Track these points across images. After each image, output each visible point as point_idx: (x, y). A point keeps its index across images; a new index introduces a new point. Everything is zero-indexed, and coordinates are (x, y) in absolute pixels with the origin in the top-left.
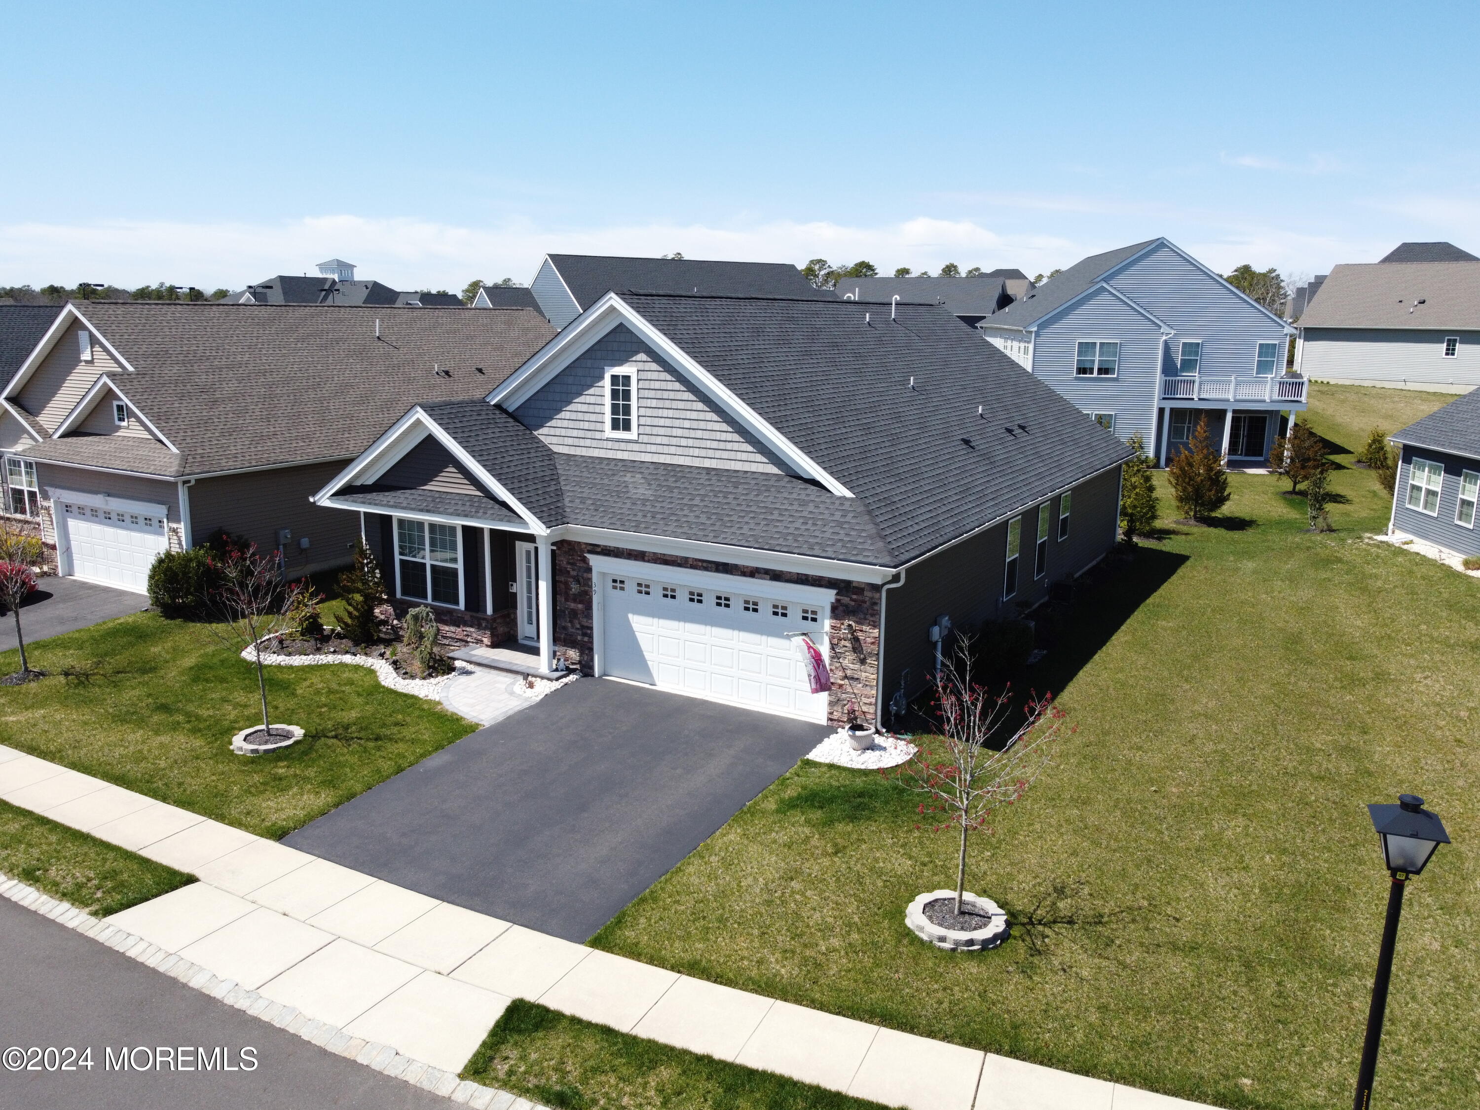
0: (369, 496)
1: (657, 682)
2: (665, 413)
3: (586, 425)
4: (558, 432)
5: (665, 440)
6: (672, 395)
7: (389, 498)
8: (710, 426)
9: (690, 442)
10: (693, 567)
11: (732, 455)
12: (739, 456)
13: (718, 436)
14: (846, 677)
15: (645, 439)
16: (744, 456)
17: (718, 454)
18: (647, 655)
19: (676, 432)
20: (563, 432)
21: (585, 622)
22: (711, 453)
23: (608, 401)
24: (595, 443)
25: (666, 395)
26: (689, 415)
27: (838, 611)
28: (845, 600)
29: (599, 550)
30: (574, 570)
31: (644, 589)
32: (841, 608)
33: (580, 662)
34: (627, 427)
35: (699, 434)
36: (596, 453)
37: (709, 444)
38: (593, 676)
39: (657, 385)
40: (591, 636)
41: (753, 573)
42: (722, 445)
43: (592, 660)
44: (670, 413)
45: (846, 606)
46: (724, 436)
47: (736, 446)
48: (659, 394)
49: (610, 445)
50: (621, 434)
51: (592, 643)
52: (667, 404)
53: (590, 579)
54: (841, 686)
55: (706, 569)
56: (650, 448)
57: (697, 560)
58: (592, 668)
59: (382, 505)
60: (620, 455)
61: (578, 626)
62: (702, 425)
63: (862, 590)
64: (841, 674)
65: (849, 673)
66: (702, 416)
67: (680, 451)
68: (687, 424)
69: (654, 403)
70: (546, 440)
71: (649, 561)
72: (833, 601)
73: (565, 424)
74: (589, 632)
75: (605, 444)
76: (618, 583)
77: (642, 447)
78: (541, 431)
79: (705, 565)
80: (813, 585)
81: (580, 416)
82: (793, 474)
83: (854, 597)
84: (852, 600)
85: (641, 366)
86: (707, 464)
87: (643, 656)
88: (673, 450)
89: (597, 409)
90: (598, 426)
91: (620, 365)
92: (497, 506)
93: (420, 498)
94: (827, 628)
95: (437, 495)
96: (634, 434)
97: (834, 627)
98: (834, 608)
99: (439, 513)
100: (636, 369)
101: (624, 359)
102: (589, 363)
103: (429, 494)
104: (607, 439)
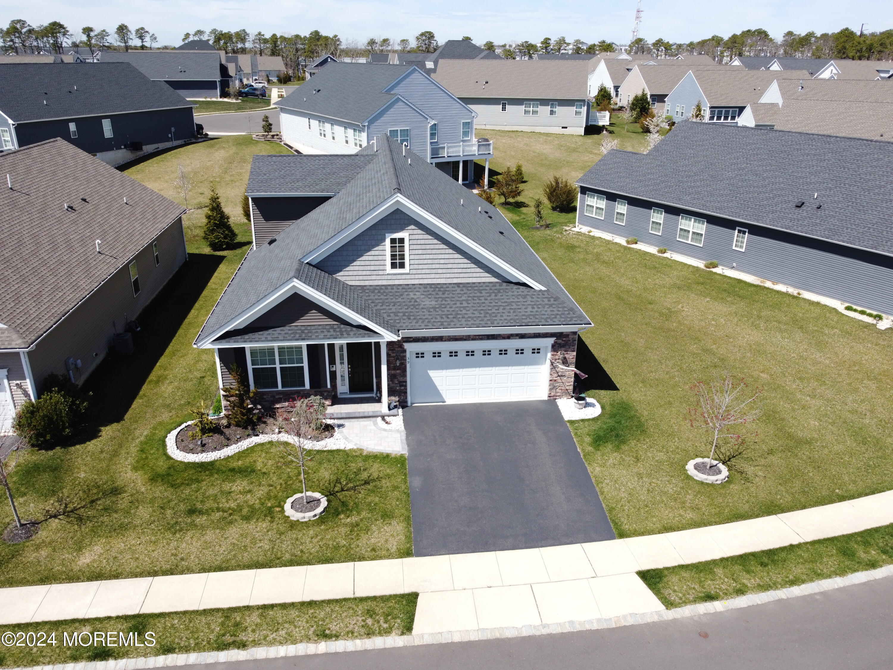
0: (246, 337)
1: (446, 400)
2: (428, 257)
3: (372, 268)
4: (351, 273)
5: (428, 271)
6: (432, 247)
7: (265, 336)
8: (457, 261)
9: (444, 271)
10: (473, 339)
11: (471, 275)
12: (475, 275)
13: (462, 266)
14: (559, 376)
15: (414, 272)
16: (478, 275)
17: (462, 275)
18: (439, 388)
19: (434, 266)
20: (355, 273)
21: (401, 379)
22: (457, 275)
23: (388, 253)
24: (379, 277)
25: (428, 247)
26: (443, 256)
27: (555, 348)
28: (560, 341)
29: (412, 339)
30: (393, 353)
31: (437, 354)
32: (557, 345)
33: (399, 401)
34: (402, 266)
35: (450, 266)
36: (380, 283)
37: (456, 271)
38: (407, 406)
39: (422, 242)
40: (406, 386)
41: (509, 337)
42: (464, 271)
43: (406, 398)
44: (431, 257)
45: (560, 344)
46: (465, 266)
47: (473, 270)
48: (423, 247)
49: (389, 277)
50: (398, 271)
51: (406, 389)
52: (429, 252)
53: (405, 356)
54: (555, 380)
55: (481, 339)
56: (417, 276)
58: (406, 402)
59: (262, 341)
60: (397, 282)
61: (397, 382)
62: (452, 261)
63: (569, 335)
64: (556, 375)
65: (560, 374)
66: (451, 256)
67: (438, 276)
68: (442, 261)
69: (420, 252)
70: (342, 279)
71: (445, 341)
72: (553, 342)
73: (356, 268)
74: (404, 384)
75: (386, 277)
76: (420, 355)
77: (413, 276)
78: (341, 273)
79: (480, 337)
80: (543, 337)
81: (367, 263)
82: (506, 280)
83: (564, 339)
84: (563, 341)
85: (411, 232)
86: (455, 281)
87: (437, 389)
88: (433, 276)
89: (380, 258)
90: (381, 268)
91: (397, 232)
92: (354, 329)
93: (290, 332)
94: (549, 355)
95: (303, 328)
96: (407, 270)
97: (552, 355)
98: (553, 346)
99: (313, 339)
100: (408, 234)
101: (402, 229)
102: (374, 232)
103: (296, 328)
104: (388, 274)
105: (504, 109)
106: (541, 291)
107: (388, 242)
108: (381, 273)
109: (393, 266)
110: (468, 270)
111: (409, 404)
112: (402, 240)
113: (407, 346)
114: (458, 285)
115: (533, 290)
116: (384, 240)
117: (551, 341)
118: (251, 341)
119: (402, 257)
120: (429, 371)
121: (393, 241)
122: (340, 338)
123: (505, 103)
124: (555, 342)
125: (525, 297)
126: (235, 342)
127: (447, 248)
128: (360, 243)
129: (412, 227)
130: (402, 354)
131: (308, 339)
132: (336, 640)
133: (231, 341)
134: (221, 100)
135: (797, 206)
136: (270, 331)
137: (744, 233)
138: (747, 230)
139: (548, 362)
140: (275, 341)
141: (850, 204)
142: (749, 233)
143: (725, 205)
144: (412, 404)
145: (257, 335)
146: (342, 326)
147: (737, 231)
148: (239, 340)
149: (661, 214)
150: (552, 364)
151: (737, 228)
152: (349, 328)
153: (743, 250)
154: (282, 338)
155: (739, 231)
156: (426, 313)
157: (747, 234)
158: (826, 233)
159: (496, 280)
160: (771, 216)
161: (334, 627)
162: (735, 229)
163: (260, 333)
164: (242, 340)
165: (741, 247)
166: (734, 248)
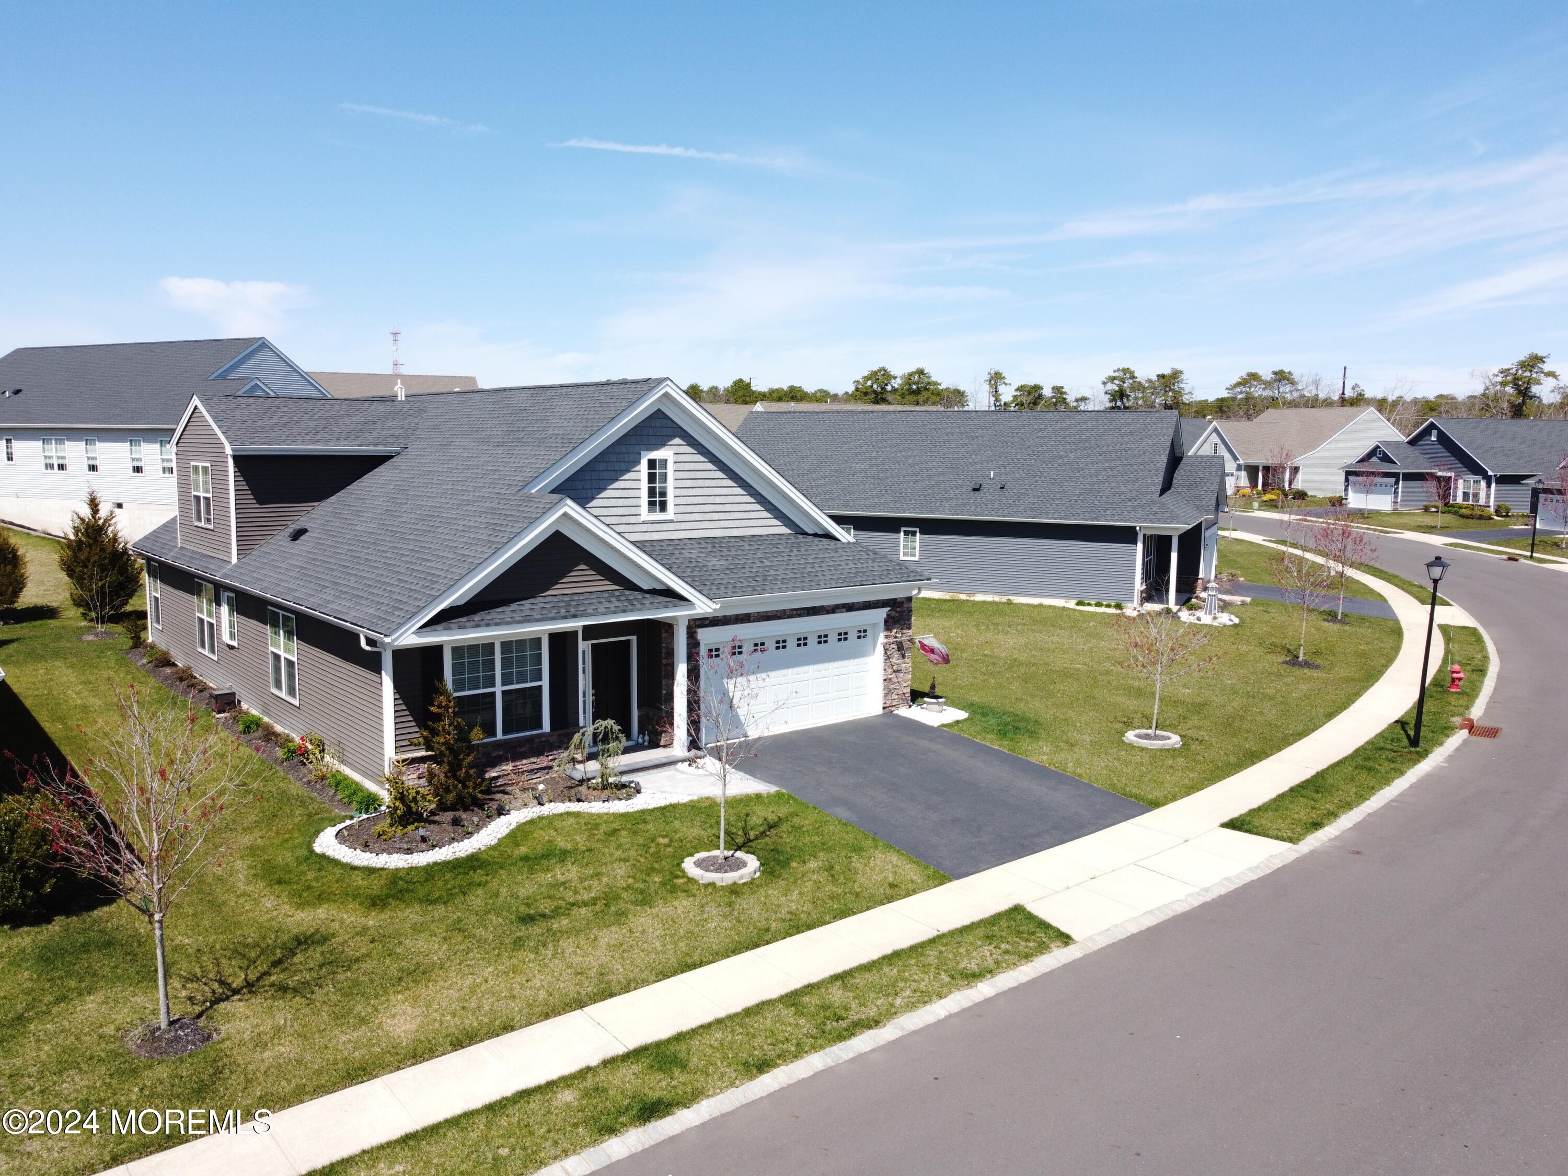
1: (749, 733)
2: (698, 491)
3: (621, 511)
5: (700, 517)
6: (704, 475)
8: (738, 499)
9: (721, 516)
11: (754, 523)
12: (761, 522)
13: (744, 507)
14: (894, 672)
15: (680, 517)
16: (765, 522)
18: (739, 711)
19: (707, 508)
23: (644, 485)
24: (629, 528)
25: (699, 475)
27: (888, 624)
28: (893, 613)
29: (707, 622)
31: (737, 649)
32: (890, 620)
35: (729, 507)
37: (736, 515)
39: (692, 466)
41: (834, 609)
42: (747, 515)
44: (703, 491)
45: (893, 618)
46: (749, 507)
47: (757, 515)
48: (692, 475)
49: (647, 527)
50: (658, 516)
52: (700, 483)
53: (698, 654)
54: (890, 680)
56: (683, 526)
60: (656, 536)
62: (731, 499)
63: (902, 602)
64: (890, 670)
65: (895, 668)
66: (730, 491)
67: (712, 525)
68: (718, 500)
69: (690, 483)
72: (886, 616)
73: (597, 511)
75: (642, 527)
76: (715, 652)
77: (677, 526)
80: (872, 608)
81: (612, 502)
83: (898, 609)
84: (897, 612)
85: (676, 449)
86: (736, 533)
88: (706, 525)
89: (631, 493)
90: (633, 511)
91: (657, 449)
93: (548, 606)
94: (881, 639)
95: (567, 599)
96: (670, 514)
97: (886, 637)
98: (886, 622)
99: (591, 615)
100: (672, 452)
101: (661, 443)
102: (623, 449)
103: (555, 599)
104: (644, 522)
106: (848, 543)
107: (644, 465)
108: (633, 520)
109: (651, 507)
110: (752, 515)
111: (703, 744)
112: (664, 463)
113: (699, 635)
115: (840, 542)
116: (638, 462)
117: (882, 613)
119: (663, 494)
120: (725, 681)
121: (652, 464)
122: (632, 611)
124: (888, 615)
125: (833, 551)
126: (460, 627)
127: (725, 476)
128: (602, 466)
129: (677, 441)
130: (693, 651)
131: (582, 616)
133: (453, 626)
135: (974, 490)
136: (514, 606)
137: (914, 534)
138: (917, 530)
139: (880, 650)
140: (529, 621)
142: (921, 533)
144: (706, 744)
145: (495, 614)
146: (627, 592)
147: (902, 534)
148: (467, 624)
150: (886, 650)
151: (903, 529)
152: (639, 595)
153: (916, 558)
154: (540, 616)
155: (906, 533)
157: (918, 534)
159: (785, 530)
160: (947, 505)
162: (899, 532)
163: (498, 610)
164: (472, 623)
165: (913, 555)
166: (902, 558)
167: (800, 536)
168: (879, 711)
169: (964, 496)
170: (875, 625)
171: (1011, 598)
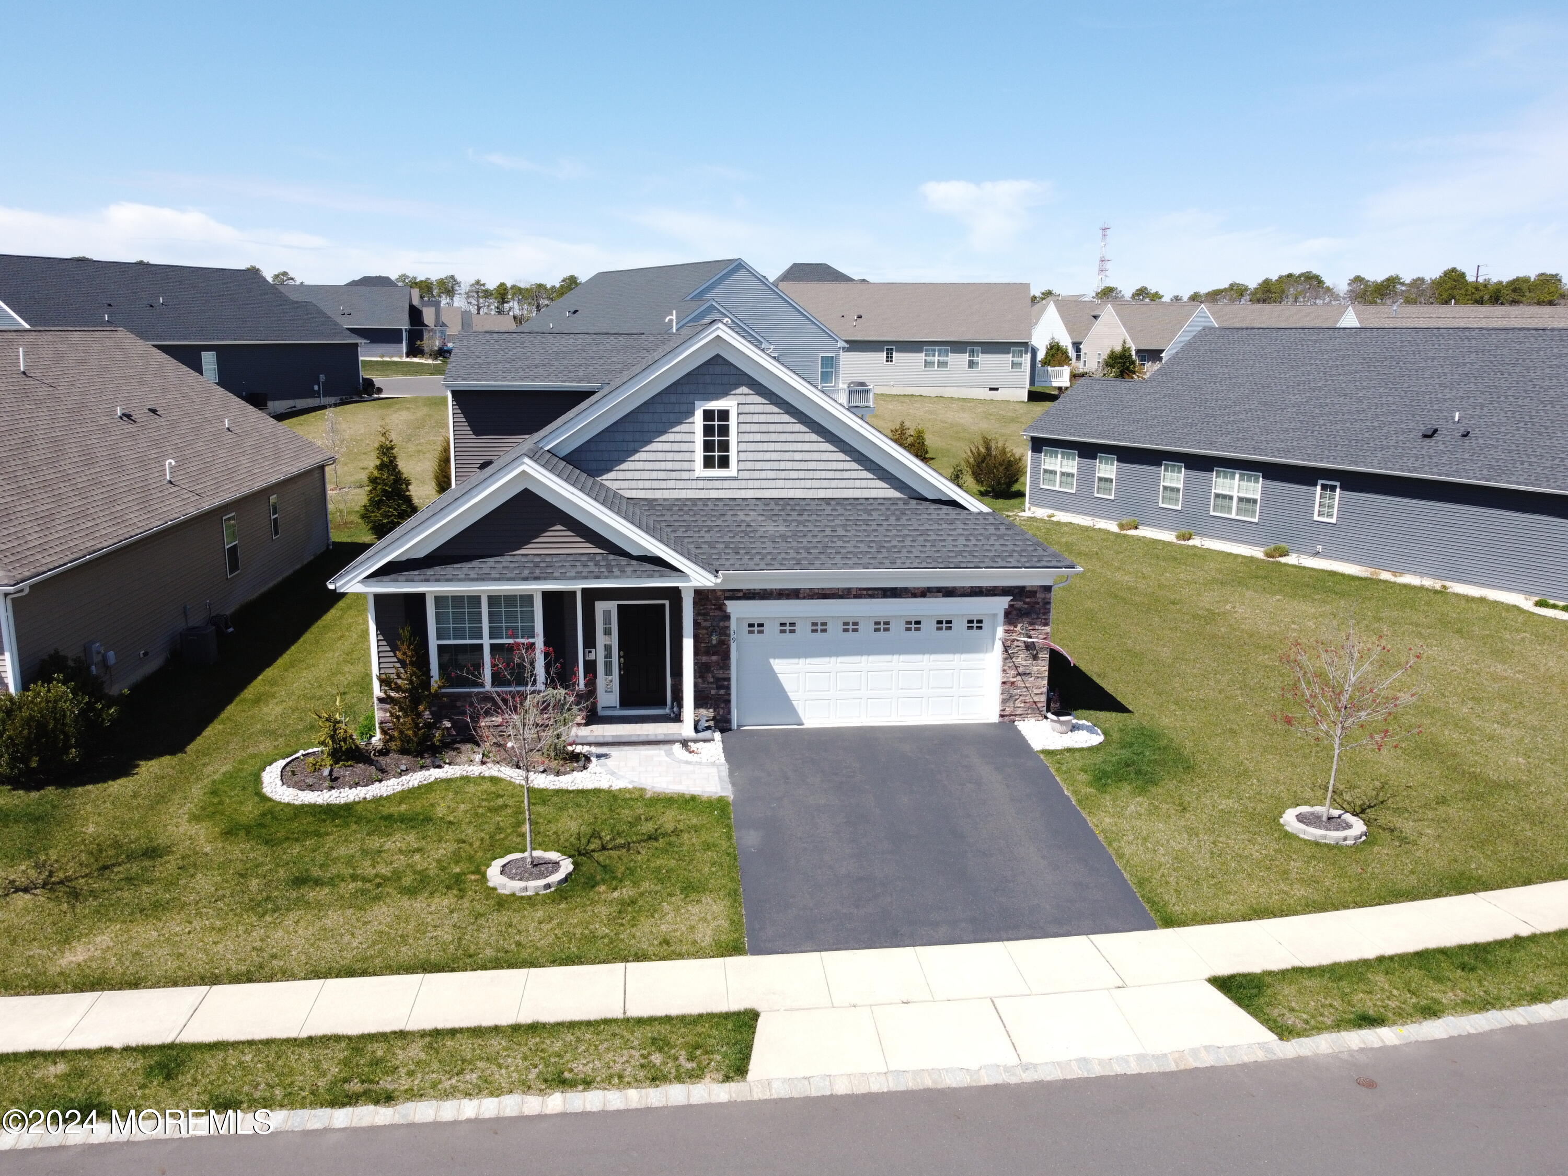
0: (430, 572)
1: (804, 721)
2: (772, 446)
3: (669, 466)
4: (629, 475)
5: (771, 475)
6: (780, 428)
7: (465, 571)
8: (825, 456)
9: (802, 475)
10: (856, 597)
11: (850, 484)
12: (858, 484)
13: (834, 466)
14: (1019, 674)
15: (746, 475)
16: (864, 484)
17: (834, 484)
18: (792, 695)
19: (782, 465)
20: (637, 475)
21: (720, 674)
22: (825, 484)
23: (699, 438)
24: (680, 484)
25: (772, 428)
26: (799, 447)
27: (1011, 617)
28: (1019, 604)
29: (741, 594)
30: (705, 620)
31: (788, 627)
32: (1015, 612)
33: (714, 718)
34: (724, 462)
35: (812, 465)
36: (683, 495)
37: (823, 475)
38: (730, 730)
39: (762, 418)
40: (728, 688)
41: (924, 593)
42: (838, 475)
43: (729, 712)
44: (778, 447)
45: (1019, 610)
46: (841, 466)
47: (854, 475)
48: (764, 428)
49: (701, 484)
50: (717, 472)
51: (729, 694)
52: (774, 437)
53: (728, 627)
54: (1013, 683)
55: (872, 597)
56: (751, 484)
57: (860, 589)
58: (729, 721)
59: (460, 580)
60: (714, 494)
61: (712, 680)
62: (816, 456)
63: (1035, 592)
64: (1013, 672)
65: (1021, 670)
66: (815, 447)
67: (789, 484)
68: (798, 456)
69: (758, 437)
70: (613, 486)
71: (804, 598)
72: (1007, 607)
73: (640, 466)
74: (726, 683)
75: (694, 484)
76: (756, 627)
77: (743, 484)
78: (611, 475)
79: (870, 592)
80: (987, 595)
81: (660, 456)
82: (916, 495)
83: (1028, 600)
84: (1025, 603)
85: (742, 399)
86: (822, 494)
87: (787, 698)
88: (780, 484)
89: (684, 447)
90: (686, 466)
91: (717, 399)
92: (634, 562)
93: (513, 565)
94: (1000, 632)
95: (537, 559)
96: (732, 471)
97: (1007, 631)
98: (1007, 614)
99: (556, 579)
100: (736, 403)
101: (724, 393)
102: (673, 398)
103: (524, 559)
104: (698, 479)
105: (889, 359)
106: (981, 513)
107: (698, 416)
108: (685, 475)
109: (708, 463)
110: (846, 475)
111: (734, 725)
112: (724, 415)
113: (732, 607)
114: (827, 501)
115: (966, 512)
116: (691, 413)
117: (1003, 602)
118: (438, 580)
119: (725, 446)
120: (772, 661)
121: (708, 415)
122: (607, 577)
123: (892, 349)
124: (1011, 606)
125: (952, 523)
126: (407, 580)
127: (808, 430)
128: (647, 417)
129: (744, 390)
130: (722, 624)
131: (545, 579)
132: (584, 1090)
133: (400, 578)
134: (408, 360)
135: (1425, 436)
136: (475, 563)
137: (1333, 489)
138: (1338, 484)
139: (998, 646)
140: (483, 580)
141: (1521, 425)
142: (1342, 488)
143: (1295, 444)
144: (739, 726)
145: (450, 570)
146: (611, 557)
147: (1319, 488)
148: (417, 578)
149: (1180, 472)
150: (1006, 649)
151: (1320, 482)
152: (623, 561)
153: (1334, 521)
154: (498, 576)
155: (1324, 487)
156: (769, 544)
157: (1338, 490)
158: (1485, 472)
159: (897, 494)
160: (1379, 455)
161: (580, 1068)
162: (1315, 485)
163: (455, 566)
164: (422, 577)
165: (1330, 515)
166: (1316, 518)
167: (913, 502)
168: (994, 718)
169: (1408, 444)
170: (995, 615)
171: (1448, 584)
